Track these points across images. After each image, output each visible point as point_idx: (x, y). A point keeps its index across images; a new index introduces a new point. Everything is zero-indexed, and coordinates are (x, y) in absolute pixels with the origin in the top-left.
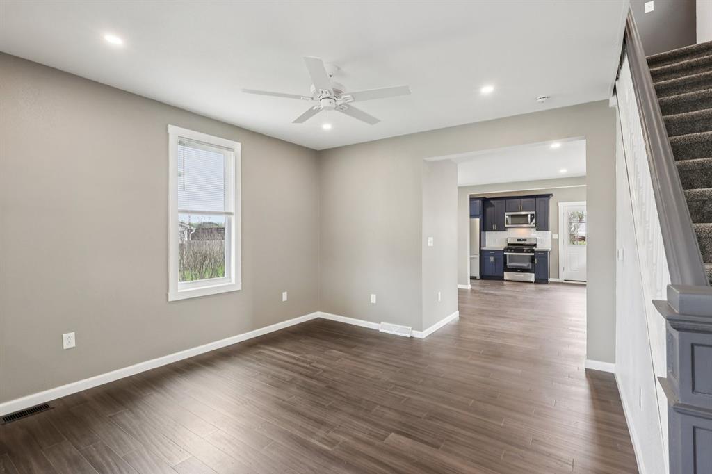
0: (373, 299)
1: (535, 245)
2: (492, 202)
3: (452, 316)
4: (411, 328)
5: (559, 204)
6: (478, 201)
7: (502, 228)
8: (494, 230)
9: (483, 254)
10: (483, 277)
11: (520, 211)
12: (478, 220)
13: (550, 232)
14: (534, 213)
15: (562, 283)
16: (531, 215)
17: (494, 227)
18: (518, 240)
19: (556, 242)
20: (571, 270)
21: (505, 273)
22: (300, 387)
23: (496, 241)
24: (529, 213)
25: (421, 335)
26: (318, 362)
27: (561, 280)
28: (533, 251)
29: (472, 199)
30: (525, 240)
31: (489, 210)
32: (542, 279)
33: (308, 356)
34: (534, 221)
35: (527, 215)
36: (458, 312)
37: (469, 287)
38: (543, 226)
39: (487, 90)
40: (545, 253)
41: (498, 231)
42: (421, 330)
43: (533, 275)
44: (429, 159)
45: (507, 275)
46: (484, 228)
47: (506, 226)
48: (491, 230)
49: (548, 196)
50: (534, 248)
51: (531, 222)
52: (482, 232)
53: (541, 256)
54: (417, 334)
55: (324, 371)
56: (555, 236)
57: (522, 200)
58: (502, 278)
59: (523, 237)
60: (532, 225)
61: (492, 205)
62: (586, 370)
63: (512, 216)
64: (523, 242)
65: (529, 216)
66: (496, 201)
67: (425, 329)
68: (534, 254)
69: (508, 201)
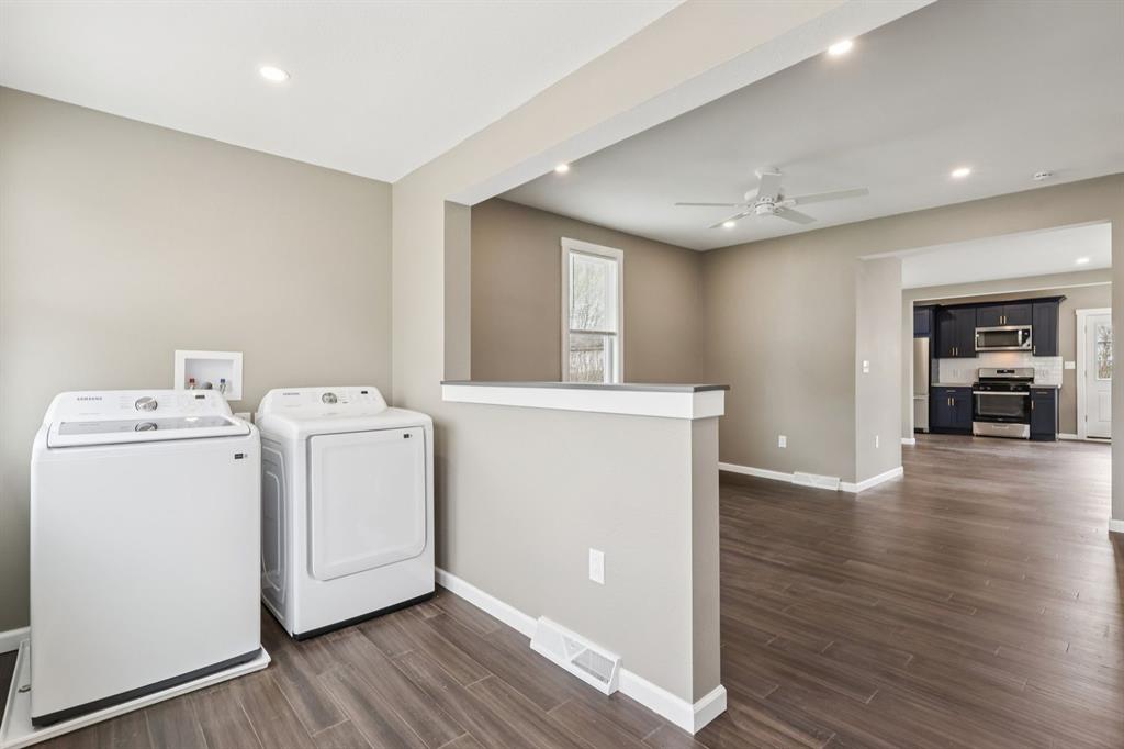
0: (782, 442)
1: (1031, 380)
2: (951, 311)
3: (896, 473)
4: (838, 479)
5: (1077, 312)
6: (926, 311)
7: (969, 352)
8: (955, 357)
9: (935, 393)
10: (934, 428)
11: (1003, 325)
12: (925, 341)
13: (1059, 359)
14: (1029, 327)
15: (1083, 441)
16: (1024, 331)
17: (955, 351)
18: (998, 372)
19: (1071, 376)
20: (1099, 421)
21: (975, 424)
23: (957, 373)
24: (1020, 328)
25: (857, 488)
27: (1082, 434)
28: (1026, 389)
29: (918, 308)
30: (1012, 372)
31: (944, 324)
32: (1043, 434)
34: (1029, 341)
35: (1017, 331)
36: (902, 468)
37: (912, 441)
38: (1046, 346)
39: (961, 173)
40: (1050, 392)
41: (963, 357)
42: (854, 481)
43: (1027, 427)
44: (865, 258)
45: (977, 427)
46: (937, 352)
47: (977, 349)
48: (949, 355)
49: (1056, 300)
50: (1029, 384)
51: (1024, 341)
52: (933, 361)
53: (1042, 398)
54: (847, 487)
56: (1070, 365)
57: (1006, 307)
58: (969, 432)
59: (1009, 367)
60: (1025, 346)
61: (950, 317)
62: (1110, 532)
63: (986, 333)
64: (1009, 375)
65: (1020, 332)
66: (959, 311)
67: (859, 481)
68: (1027, 394)
69: (980, 310)
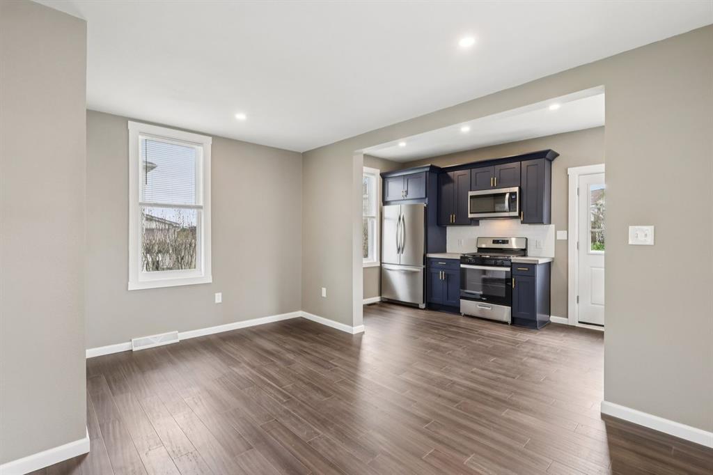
1: (524, 252)
2: (449, 174)
5: (570, 171)
9: (430, 265)
10: (429, 304)
11: (493, 187)
13: (552, 226)
14: (516, 189)
16: (512, 195)
17: (453, 218)
18: (494, 241)
19: (563, 246)
20: (592, 303)
23: (461, 243)
24: (508, 191)
30: (506, 241)
31: (446, 188)
32: (525, 319)
35: (505, 194)
38: (534, 212)
40: (532, 268)
41: (460, 225)
43: (509, 310)
46: (436, 219)
47: (469, 216)
49: (551, 155)
50: (519, 258)
51: (511, 206)
52: (430, 228)
56: (562, 235)
57: (497, 166)
58: (456, 310)
59: (502, 236)
61: (449, 180)
63: (478, 197)
64: (503, 246)
65: (507, 196)
66: (455, 173)
68: (509, 270)
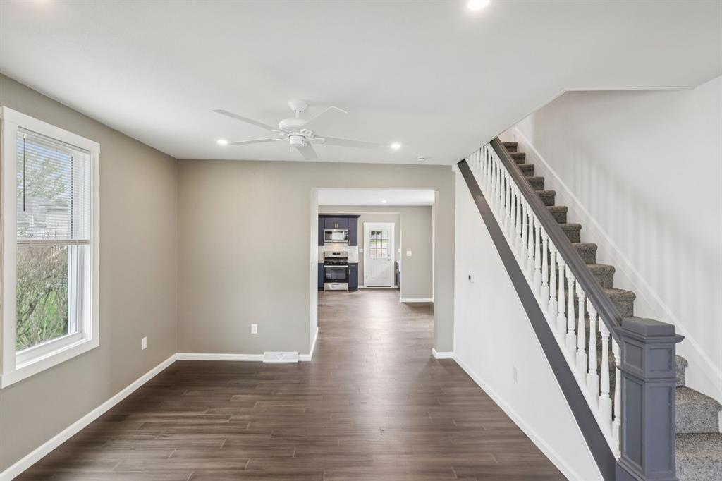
0: (254, 329)
1: (347, 258)
3: (316, 333)
4: (297, 353)
5: (364, 224)
11: (336, 229)
13: (357, 247)
14: (347, 230)
15: (366, 289)
16: (345, 232)
18: (334, 254)
19: (361, 255)
20: (372, 278)
21: (325, 284)
22: (245, 448)
24: (343, 230)
25: (308, 358)
26: (235, 414)
27: (365, 287)
28: (347, 263)
30: (339, 254)
32: (353, 288)
33: (215, 410)
34: (347, 237)
36: (318, 328)
38: (353, 241)
39: (396, 146)
40: (356, 266)
42: (307, 353)
45: (326, 286)
47: (325, 242)
49: (356, 217)
53: (353, 268)
54: (303, 358)
55: (253, 421)
57: (337, 219)
58: (322, 289)
59: (337, 251)
60: (345, 241)
63: (329, 233)
64: (338, 256)
67: (311, 351)
68: (347, 266)
69: (327, 219)
